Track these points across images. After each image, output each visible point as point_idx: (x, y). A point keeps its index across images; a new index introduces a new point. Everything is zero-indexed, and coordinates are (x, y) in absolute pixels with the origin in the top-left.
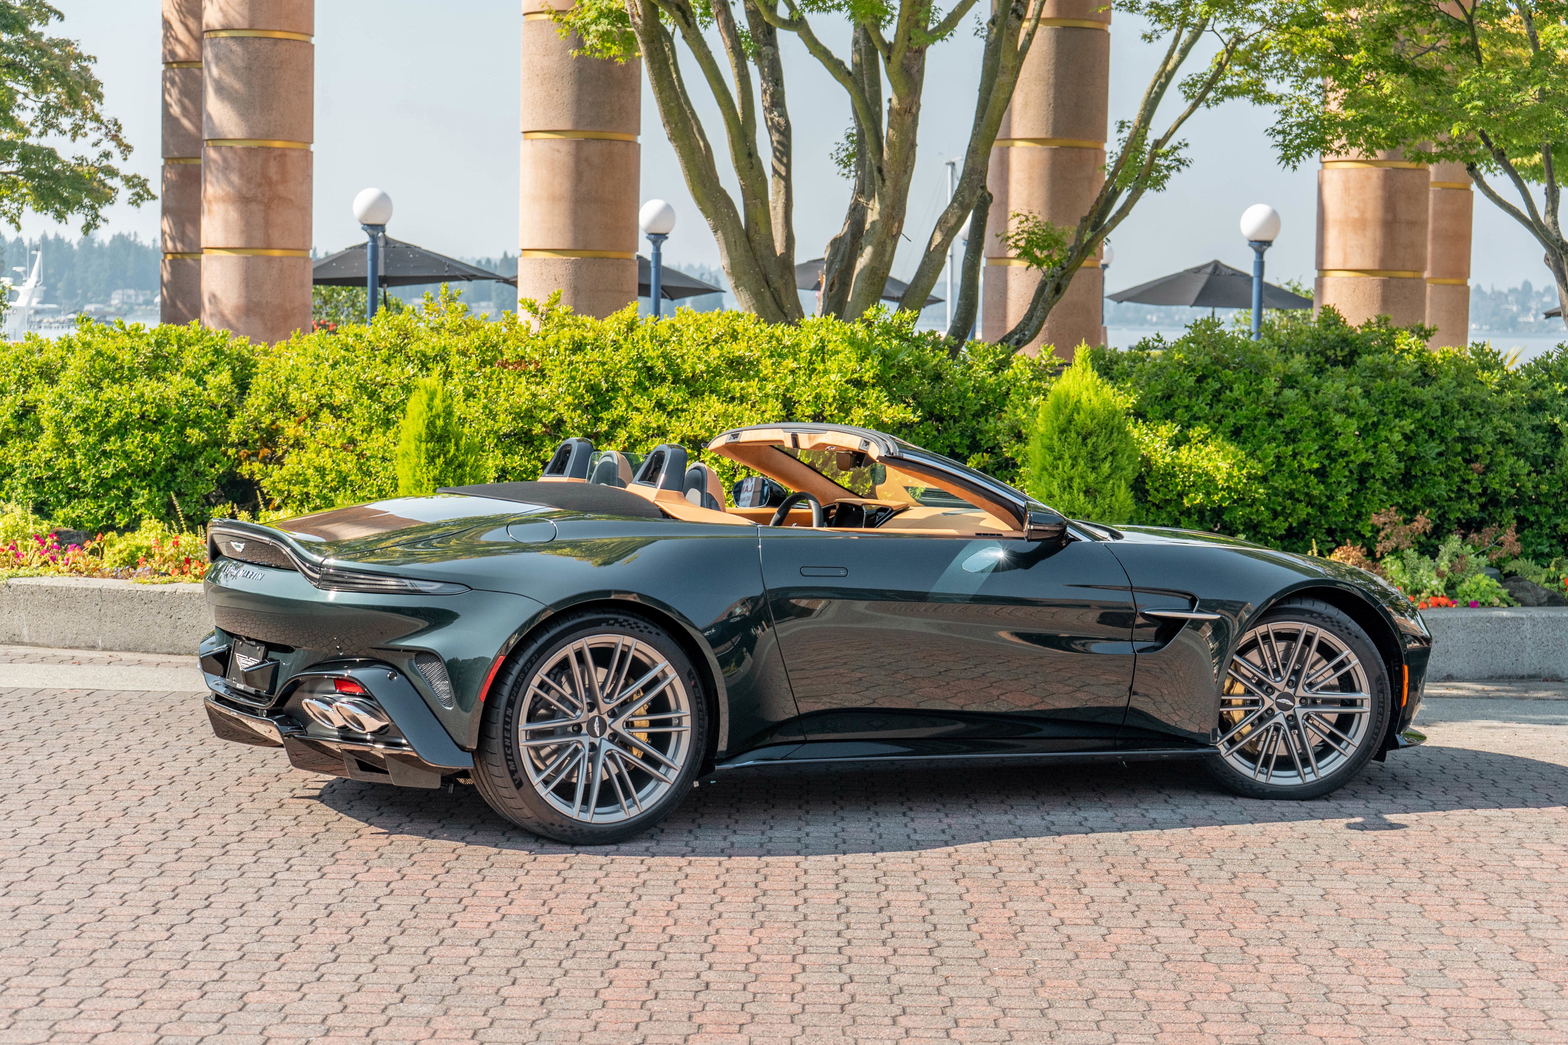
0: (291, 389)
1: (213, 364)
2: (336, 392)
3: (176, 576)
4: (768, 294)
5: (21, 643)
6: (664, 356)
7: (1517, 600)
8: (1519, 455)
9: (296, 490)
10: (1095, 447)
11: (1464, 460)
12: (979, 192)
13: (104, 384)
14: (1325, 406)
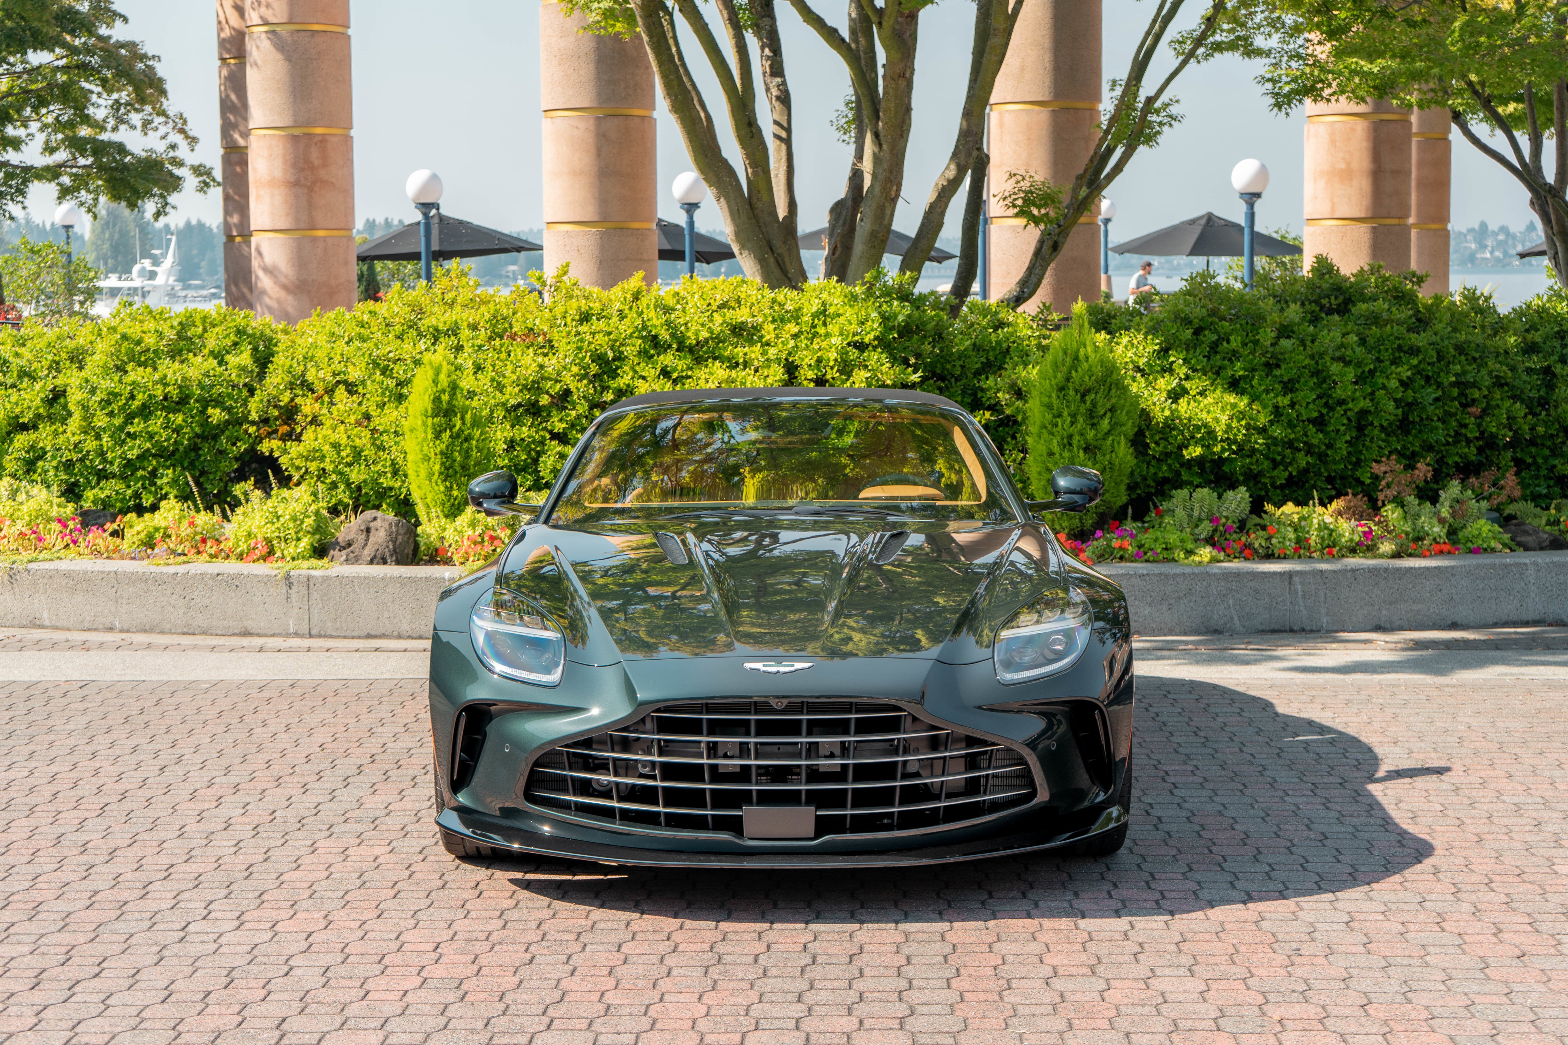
0: (309, 366)
1: (235, 344)
2: (351, 368)
3: (192, 556)
4: (772, 260)
5: (41, 627)
6: (668, 323)
7: (1519, 544)
8: (1515, 398)
9: (313, 466)
10: (1094, 404)
11: (1461, 404)
12: (975, 153)
13: (129, 367)
14: (1321, 355)
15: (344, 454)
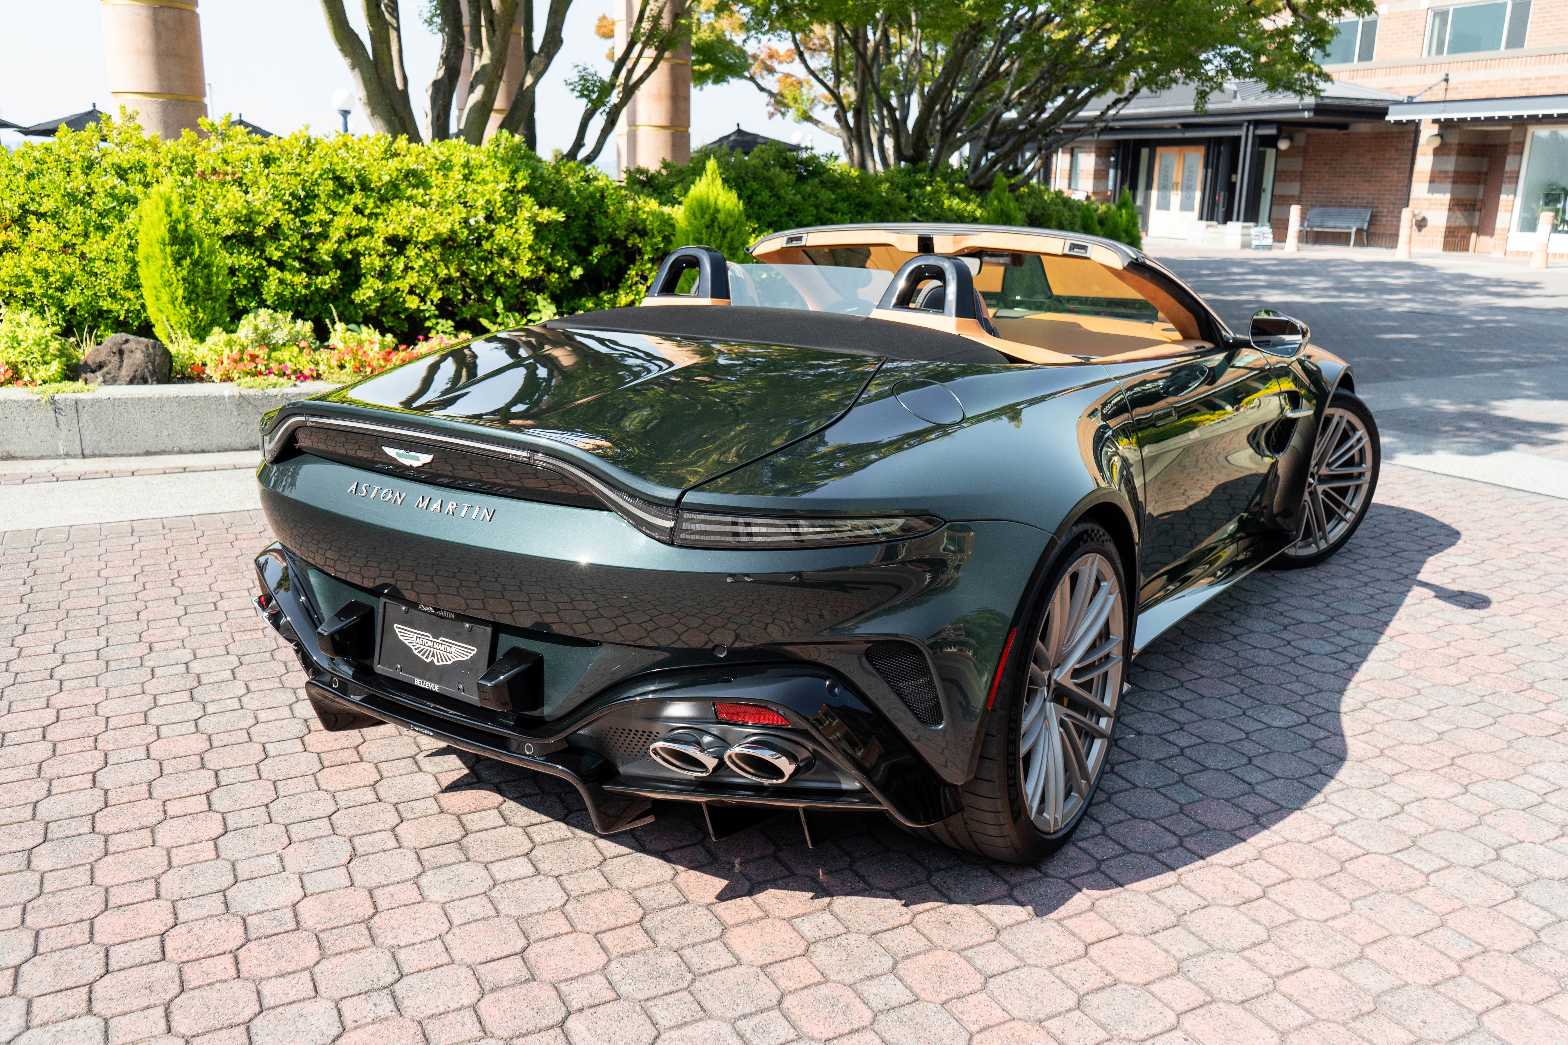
15: (52, 279)
